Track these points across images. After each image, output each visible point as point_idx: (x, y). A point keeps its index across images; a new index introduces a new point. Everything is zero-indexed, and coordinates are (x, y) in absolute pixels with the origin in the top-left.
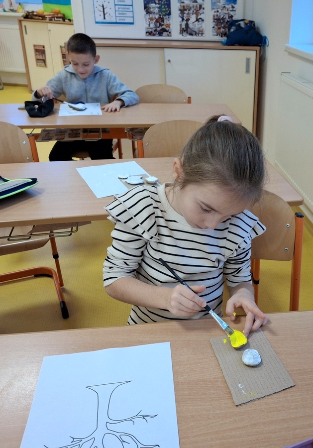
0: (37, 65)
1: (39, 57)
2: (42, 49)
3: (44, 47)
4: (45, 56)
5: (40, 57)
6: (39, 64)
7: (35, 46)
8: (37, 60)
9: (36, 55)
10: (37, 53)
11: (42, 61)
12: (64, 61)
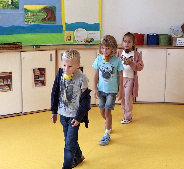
6: (2, 89)
11: (7, 86)
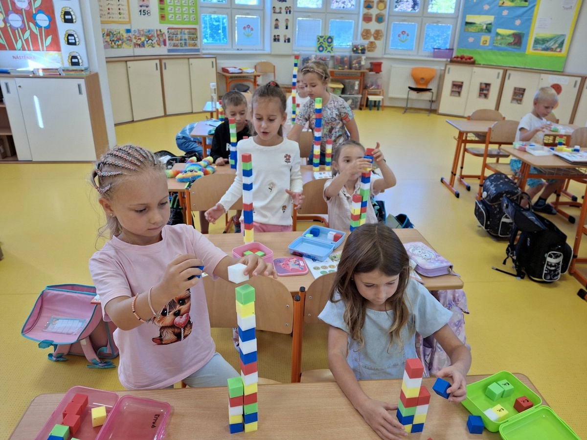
0: (451, 95)
1: (454, 90)
2: (460, 84)
3: (462, 83)
4: (461, 89)
5: (457, 90)
6: (453, 94)
7: (453, 82)
8: (452, 91)
9: (452, 88)
10: (455, 87)
11: (457, 93)
12: (480, 93)
